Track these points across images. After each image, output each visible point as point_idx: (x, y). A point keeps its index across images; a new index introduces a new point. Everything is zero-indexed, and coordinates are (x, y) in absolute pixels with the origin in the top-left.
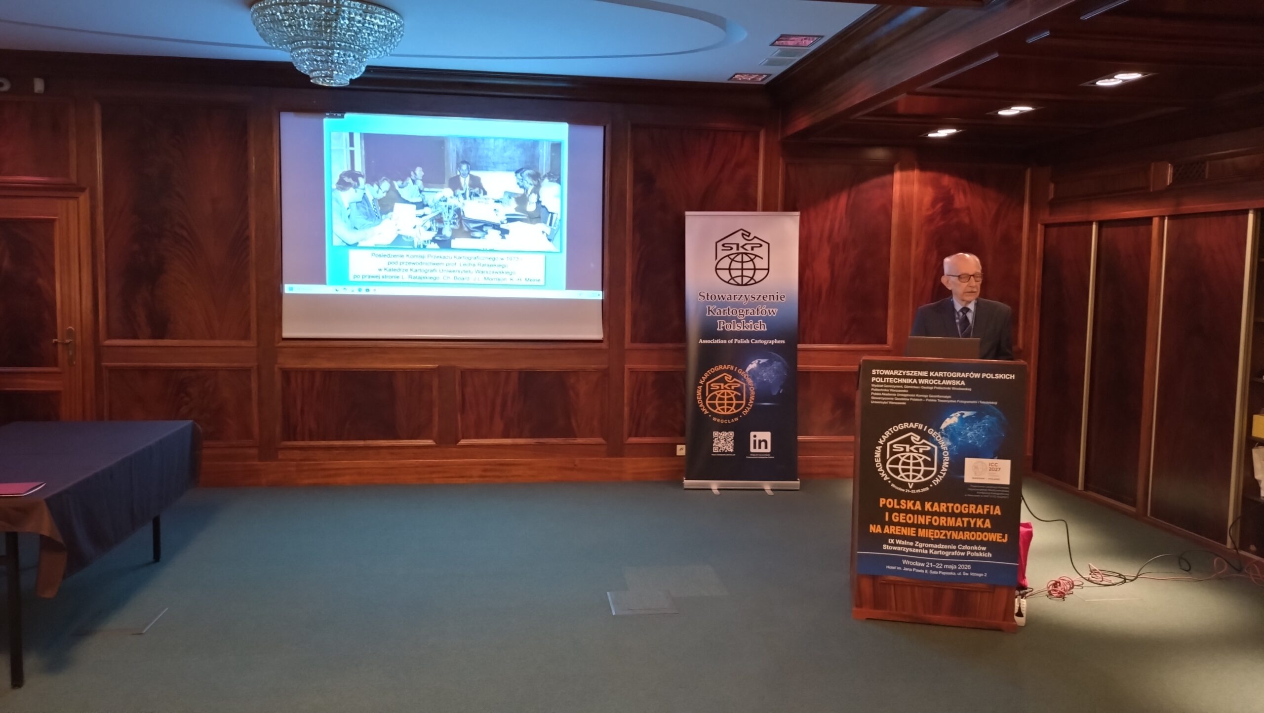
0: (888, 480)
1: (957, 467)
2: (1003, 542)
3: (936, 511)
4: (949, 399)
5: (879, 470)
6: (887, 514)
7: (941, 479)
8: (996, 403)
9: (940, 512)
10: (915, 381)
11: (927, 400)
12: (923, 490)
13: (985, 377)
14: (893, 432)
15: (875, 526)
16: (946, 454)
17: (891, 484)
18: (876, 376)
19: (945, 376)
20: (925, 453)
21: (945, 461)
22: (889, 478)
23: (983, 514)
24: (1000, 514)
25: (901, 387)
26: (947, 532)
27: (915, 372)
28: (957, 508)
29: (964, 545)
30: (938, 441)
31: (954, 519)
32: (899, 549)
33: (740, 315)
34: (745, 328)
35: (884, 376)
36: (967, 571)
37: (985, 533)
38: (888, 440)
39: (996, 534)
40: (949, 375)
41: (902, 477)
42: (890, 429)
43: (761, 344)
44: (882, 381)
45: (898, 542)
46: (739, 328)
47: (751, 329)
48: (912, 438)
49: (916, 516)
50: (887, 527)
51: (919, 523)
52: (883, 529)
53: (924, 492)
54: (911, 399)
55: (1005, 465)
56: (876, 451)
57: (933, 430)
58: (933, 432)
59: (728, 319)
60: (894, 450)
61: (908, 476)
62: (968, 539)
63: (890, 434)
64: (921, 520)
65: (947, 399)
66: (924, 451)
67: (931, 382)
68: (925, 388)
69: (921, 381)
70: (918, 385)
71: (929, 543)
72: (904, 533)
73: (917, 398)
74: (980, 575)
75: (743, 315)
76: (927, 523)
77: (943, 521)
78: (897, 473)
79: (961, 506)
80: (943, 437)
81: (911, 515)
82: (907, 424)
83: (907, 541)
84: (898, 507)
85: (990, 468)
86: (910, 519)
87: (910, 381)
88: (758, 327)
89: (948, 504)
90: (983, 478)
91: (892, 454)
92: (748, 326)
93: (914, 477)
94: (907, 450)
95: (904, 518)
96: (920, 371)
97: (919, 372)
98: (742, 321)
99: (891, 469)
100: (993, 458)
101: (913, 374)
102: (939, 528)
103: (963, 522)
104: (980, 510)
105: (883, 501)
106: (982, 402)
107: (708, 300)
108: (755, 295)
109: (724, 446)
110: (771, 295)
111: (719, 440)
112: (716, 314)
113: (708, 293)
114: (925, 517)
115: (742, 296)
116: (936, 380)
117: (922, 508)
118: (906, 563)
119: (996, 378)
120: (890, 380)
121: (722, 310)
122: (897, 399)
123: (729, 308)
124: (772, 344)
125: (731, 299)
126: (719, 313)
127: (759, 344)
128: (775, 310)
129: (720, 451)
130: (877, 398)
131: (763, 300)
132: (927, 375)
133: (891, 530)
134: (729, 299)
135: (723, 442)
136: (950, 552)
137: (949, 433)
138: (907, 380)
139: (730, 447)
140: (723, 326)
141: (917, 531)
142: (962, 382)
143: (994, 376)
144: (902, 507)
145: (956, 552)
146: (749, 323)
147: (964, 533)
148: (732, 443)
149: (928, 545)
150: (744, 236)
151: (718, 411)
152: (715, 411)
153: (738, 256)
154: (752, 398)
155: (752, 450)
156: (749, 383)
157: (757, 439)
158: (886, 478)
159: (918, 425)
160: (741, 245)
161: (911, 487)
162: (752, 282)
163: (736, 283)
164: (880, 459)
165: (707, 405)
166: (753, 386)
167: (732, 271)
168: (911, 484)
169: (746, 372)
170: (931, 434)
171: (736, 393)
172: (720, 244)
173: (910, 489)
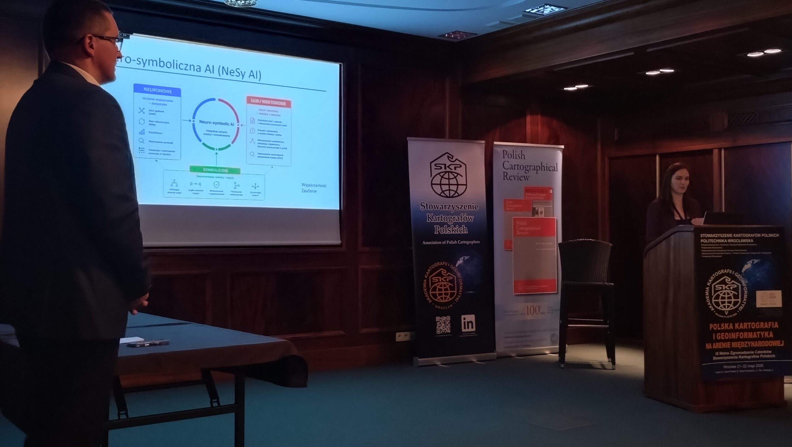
0: (714, 310)
1: (752, 298)
2: (781, 346)
3: (741, 328)
4: (746, 252)
5: (708, 304)
6: (714, 334)
8: (771, 253)
9: (744, 329)
10: (726, 241)
11: (733, 253)
13: (763, 236)
14: (715, 277)
15: (708, 344)
16: (745, 289)
17: (715, 313)
18: (703, 238)
19: (742, 236)
21: (745, 294)
22: (714, 309)
23: (768, 328)
24: (777, 326)
25: (718, 245)
26: (748, 342)
27: (725, 234)
28: (753, 326)
29: (758, 351)
30: (741, 281)
31: (752, 333)
32: (721, 358)
33: (449, 221)
34: (453, 232)
35: (708, 238)
37: (770, 341)
39: (776, 341)
40: (745, 235)
41: (721, 308)
42: (714, 275)
43: (465, 244)
44: (707, 242)
45: (721, 353)
46: (449, 232)
47: (457, 232)
48: (726, 280)
50: (714, 344)
51: (732, 338)
52: (712, 346)
54: (725, 253)
55: (779, 294)
56: (706, 291)
57: (737, 273)
58: (738, 275)
59: (442, 225)
60: (716, 289)
61: (724, 306)
62: (761, 346)
63: (713, 278)
64: (734, 336)
65: (744, 252)
66: (733, 288)
67: (735, 241)
68: (731, 245)
69: (729, 241)
70: (727, 243)
71: (738, 351)
72: (724, 347)
73: (728, 252)
74: (768, 370)
75: (452, 221)
76: (737, 338)
77: (745, 335)
78: (718, 305)
79: (755, 323)
80: (744, 278)
81: (727, 334)
82: (723, 270)
83: (726, 352)
84: (720, 329)
85: (770, 297)
86: (727, 336)
87: (723, 241)
89: (748, 323)
90: (767, 304)
91: (715, 292)
92: (456, 230)
93: (728, 306)
94: (724, 289)
95: (723, 336)
96: (728, 233)
97: (727, 235)
98: (451, 226)
99: (715, 302)
100: (772, 290)
101: (724, 236)
102: (744, 340)
103: (757, 334)
105: (711, 326)
106: (764, 253)
107: (427, 209)
108: (458, 205)
109: (444, 328)
110: (469, 205)
111: (440, 323)
112: (433, 220)
113: (427, 204)
114: (736, 334)
115: (450, 206)
116: (737, 240)
117: (733, 328)
118: (726, 368)
119: (769, 236)
120: (712, 241)
121: (437, 217)
122: (717, 254)
123: (441, 216)
124: (472, 244)
125: (442, 209)
126: (435, 220)
127: (463, 244)
128: (472, 217)
129: (441, 333)
130: (705, 254)
131: (464, 209)
132: (732, 237)
133: (717, 346)
134: (441, 208)
135: (443, 325)
136: (751, 356)
137: (747, 275)
138: (721, 240)
139: (449, 329)
140: (438, 230)
141: (731, 344)
142: (752, 240)
143: (768, 235)
144: (722, 329)
145: (754, 355)
146: (456, 227)
147: (758, 342)
148: (449, 325)
149: (738, 353)
150: (449, 158)
151: (439, 299)
152: (436, 300)
153: (446, 175)
154: (461, 288)
155: (463, 330)
156: (458, 276)
157: (466, 321)
158: (713, 309)
159: (729, 271)
160: (447, 166)
161: (726, 314)
162: (456, 195)
163: (445, 196)
164: (708, 296)
165: (431, 295)
166: (462, 279)
167: (442, 186)
168: (726, 312)
169: (456, 267)
170: (736, 276)
171: (450, 284)
172: (433, 164)
173: (726, 316)
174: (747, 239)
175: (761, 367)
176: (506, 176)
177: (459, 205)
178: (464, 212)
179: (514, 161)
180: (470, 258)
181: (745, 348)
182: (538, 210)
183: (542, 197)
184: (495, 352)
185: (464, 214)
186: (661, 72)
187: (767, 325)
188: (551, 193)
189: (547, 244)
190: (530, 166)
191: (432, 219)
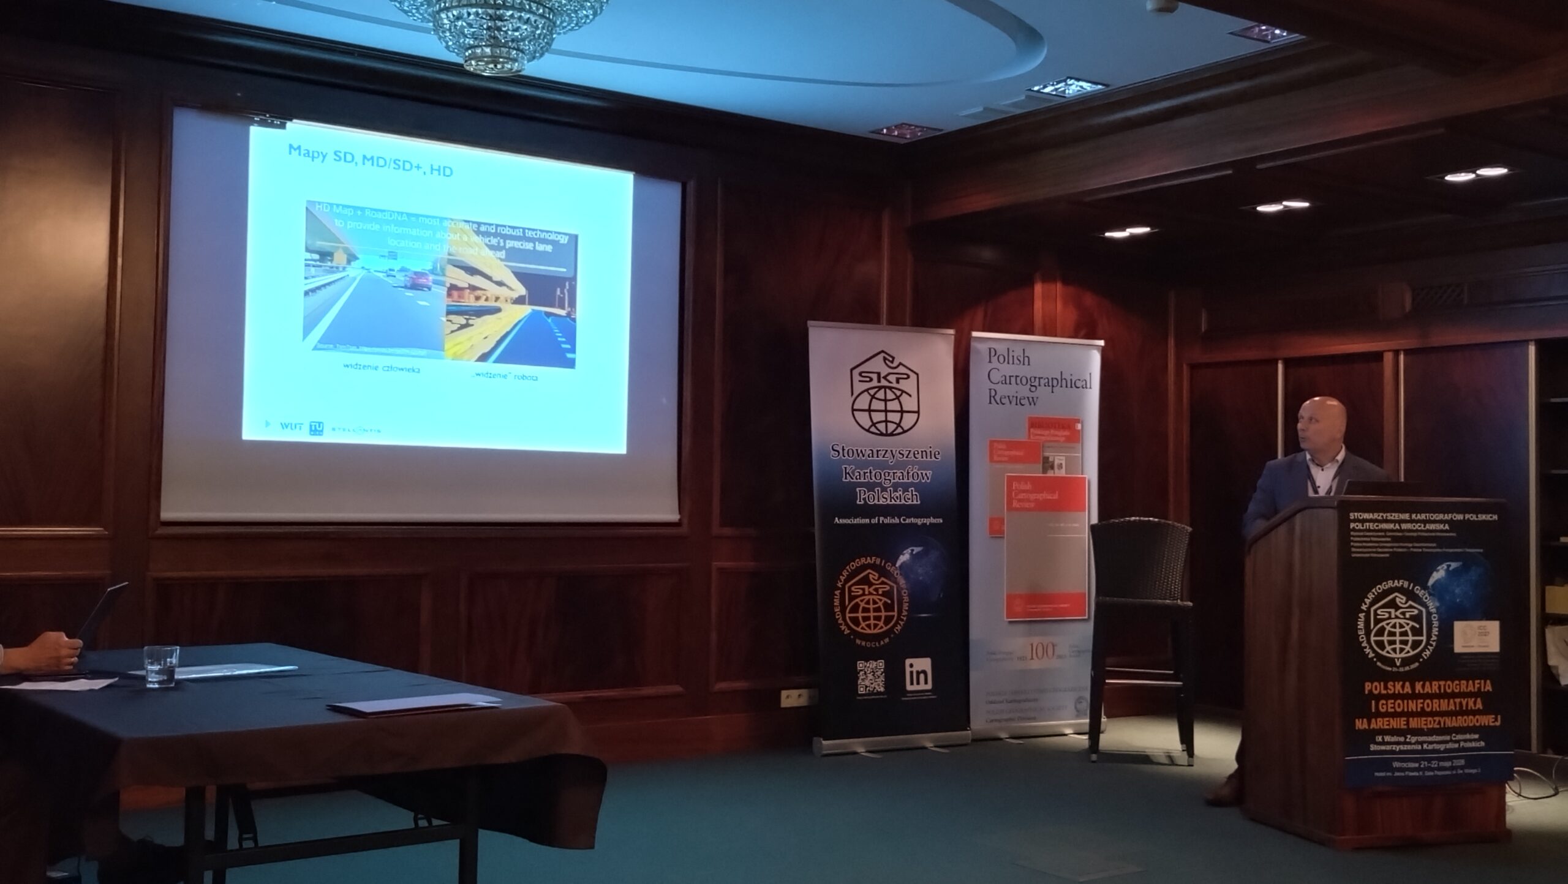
0: (1373, 658)
1: (1447, 635)
2: (1495, 726)
3: (1428, 693)
4: (1436, 548)
5: (1363, 645)
6: (1373, 702)
7: (1431, 651)
8: (1482, 551)
9: (1433, 694)
10: (1397, 527)
11: (1412, 549)
12: (1413, 666)
13: (1468, 519)
14: (1376, 593)
15: (1361, 720)
16: (1434, 618)
17: (1376, 662)
18: (1355, 521)
19: (1428, 518)
20: (1412, 618)
21: (1435, 627)
22: (1373, 655)
23: (1474, 692)
24: (1491, 690)
25: (1383, 534)
26: (1440, 719)
27: (1396, 515)
28: (1449, 688)
29: (1457, 734)
30: (1426, 602)
31: (1446, 701)
32: (1388, 748)
33: (885, 479)
34: (893, 500)
35: (1363, 521)
36: (1462, 768)
37: (1477, 717)
38: (1372, 604)
39: (1488, 716)
40: (1432, 517)
41: (1388, 652)
42: (1374, 590)
43: (914, 523)
44: (1362, 528)
45: (1387, 738)
46: (885, 500)
47: (900, 501)
48: (1398, 600)
49: (1406, 701)
50: (1373, 720)
51: (1410, 710)
52: (1369, 725)
53: (1415, 669)
54: (1395, 549)
55: (1493, 627)
56: (1359, 620)
57: (1419, 588)
58: (1420, 591)
59: (871, 487)
60: (1378, 617)
61: (1394, 650)
62: (1461, 725)
63: (1373, 596)
64: (1413, 706)
65: (1431, 548)
66: (1411, 616)
67: (1414, 526)
68: (1407, 534)
69: (1404, 526)
70: (1401, 531)
71: (1422, 736)
72: (1393, 727)
73: (1400, 548)
74: (1474, 771)
75: (890, 480)
76: (1419, 710)
77: (1435, 705)
78: (1383, 647)
79: (1453, 683)
80: (1431, 597)
81: (1399, 701)
82: (1391, 581)
83: (1398, 736)
84: (1385, 692)
85: (1479, 632)
86: (1399, 707)
87: (1391, 526)
88: (909, 499)
89: (1440, 683)
90: (1473, 646)
91: (1377, 621)
92: (897, 498)
93: (1402, 650)
94: (1393, 616)
95: (1392, 705)
96: (1402, 513)
97: (1400, 515)
98: (888, 489)
99: (1376, 642)
100: (1481, 619)
101: (1394, 517)
102: (1432, 714)
103: (1455, 703)
104: (1471, 688)
105: (1368, 686)
106: (1468, 550)
107: (844, 457)
108: (903, 451)
109: (872, 684)
110: (923, 450)
111: (865, 673)
112: (854, 478)
113: (843, 447)
114: (1417, 702)
115: (887, 451)
116: (1419, 524)
117: (1412, 691)
118: (1397, 766)
119: (1479, 519)
120: (1371, 526)
121: (862, 473)
122: (1380, 550)
123: (870, 470)
124: (928, 524)
125: (873, 457)
126: (858, 477)
127: (911, 524)
128: (929, 473)
129: (867, 692)
130: (1358, 550)
131: (913, 458)
132: (1409, 519)
133: (1379, 724)
134: (871, 455)
135: (870, 676)
136: (1444, 745)
137: (1438, 591)
138: (1389, 524)
139: (881, 684)
140: (863, 497)
141: (1408, 722)
142: (1447, 525)
143: (1477, 517)
144: (1390, 692)
145: (1450, 744)
146: (897, 492)
147: (1456, 718)
148: (882, 678)
149: (1421, 739)
150: (887, 362)
151: (862, 628)
152: (859, 629)
153: (880, 391)
154: (906, 606)
155: (909, 688)
156: (901, 584)
157: (914, 669)
158: (1371, 655)
159: (1403, 582)
160: (882, 375)
161: (1398, 664)
162: (899, 430)
163: (879, 432)
164: (1363, 630)
165: (847, 618)
166: (906, 589)
167: (872, 413)
168: (1398, 660)
169: (896, 568)
170: (1418, 592)
171: (884, 599)
172: (856, 372)
173: (1398, 667)
174: (1438, 523)
175: (1462, 766)
176: (994, 397)
177: (905, 450)
178: (913, 464)
179: (1008, 369)
180: (922, 550)
181: (1437, 729)
182: (1053, 462)
183: (1062, 436)
184: (968, 730)
185: (913, 467)
186: (1286, 207)
187: (1471, 686)
188: (1079, 431)
189: (1070, 525)
190: (1039, 378)
191: (853, 475)
